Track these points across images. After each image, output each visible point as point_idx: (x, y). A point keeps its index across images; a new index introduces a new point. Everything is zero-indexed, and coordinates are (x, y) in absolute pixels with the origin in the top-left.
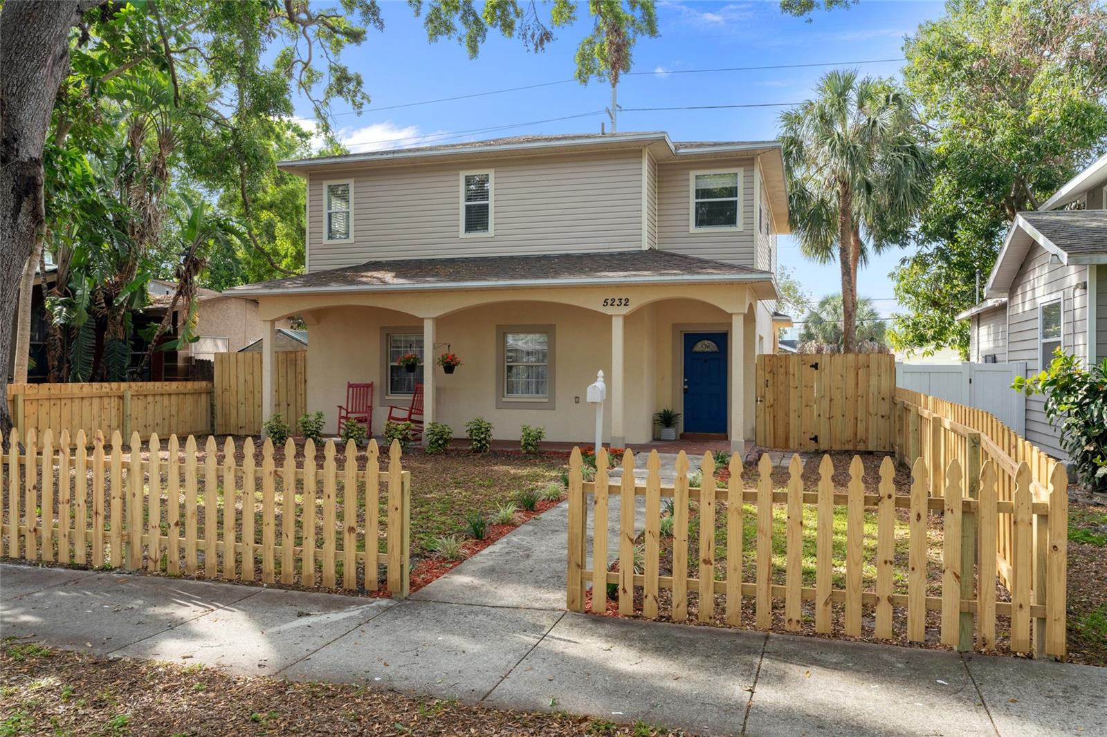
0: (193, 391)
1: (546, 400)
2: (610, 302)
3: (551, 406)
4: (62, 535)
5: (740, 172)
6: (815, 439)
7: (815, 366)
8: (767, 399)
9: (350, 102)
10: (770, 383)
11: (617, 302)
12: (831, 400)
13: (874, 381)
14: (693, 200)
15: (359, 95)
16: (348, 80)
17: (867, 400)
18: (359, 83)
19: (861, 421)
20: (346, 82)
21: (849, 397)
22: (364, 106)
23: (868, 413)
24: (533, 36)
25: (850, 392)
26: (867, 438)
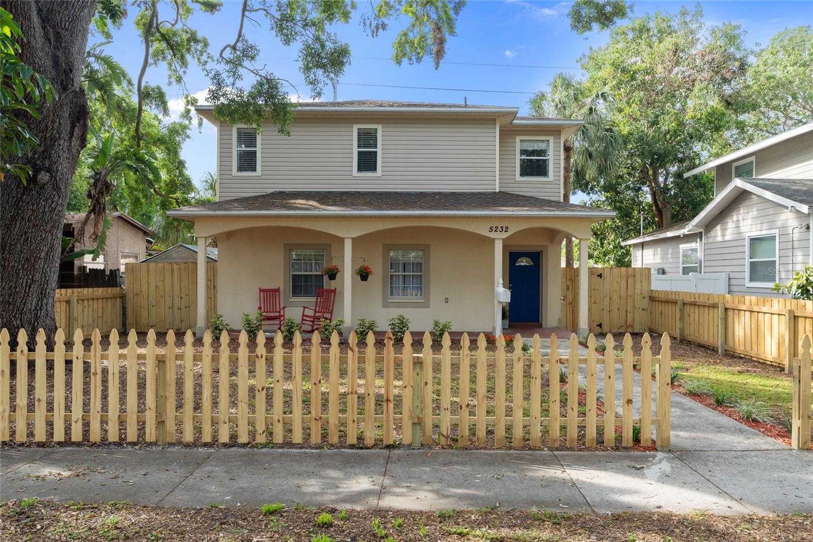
0: (112, 296)
1: (423, 301)
2: (494, 229)
3: (426, 305)
4: (352, 420)
5: (551, 139)
6: (600, 325)
7: (600, 276)
8: (568, 299)
9: (196, 60)
10: (570, 287)
11: (500, 229)
12: (610, 299)
13: (638, 286)
14: (518, 158)
15: (205, 54)
16: (196, 41)
17: (634, 299)
18: (206, 45)
19: (630, 312)
20: (195, 43)
21: (622, 296)
22: (208, 64)
23: (635, 307)
24: (370, 25)
25: (623, 294)
26: (634, 324)
